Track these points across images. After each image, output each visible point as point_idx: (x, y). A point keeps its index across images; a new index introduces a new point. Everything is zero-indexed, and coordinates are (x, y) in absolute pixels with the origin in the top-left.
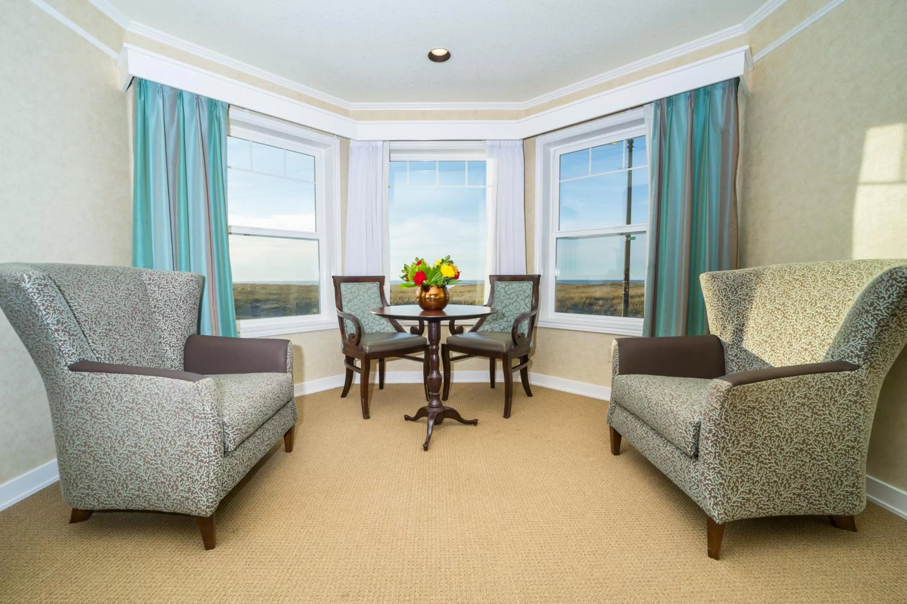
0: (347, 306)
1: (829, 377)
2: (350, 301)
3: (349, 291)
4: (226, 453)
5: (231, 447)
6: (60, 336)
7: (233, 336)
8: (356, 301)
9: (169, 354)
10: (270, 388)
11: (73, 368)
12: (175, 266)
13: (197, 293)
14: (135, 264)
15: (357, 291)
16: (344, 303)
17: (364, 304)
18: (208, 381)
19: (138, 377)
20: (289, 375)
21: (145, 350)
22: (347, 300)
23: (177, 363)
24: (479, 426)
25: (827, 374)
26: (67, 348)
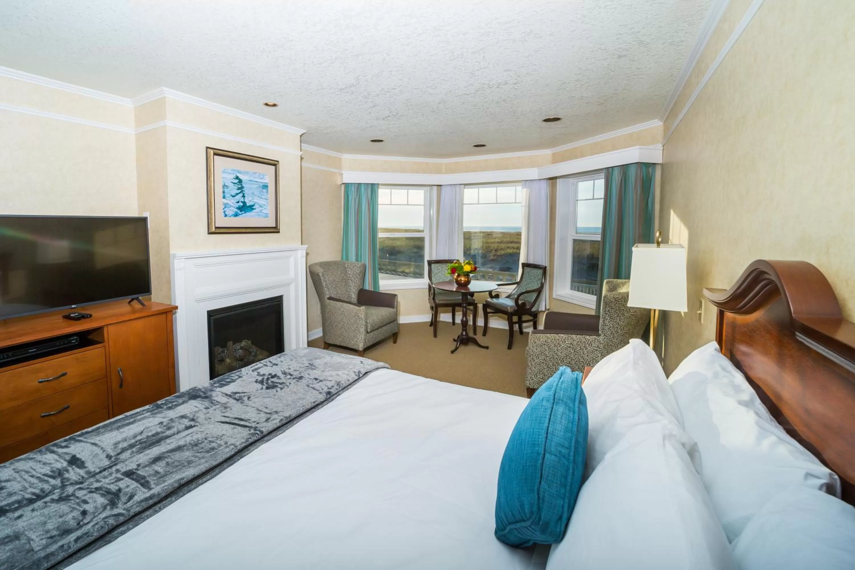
0: (434, 277)
1: (584, 337)
2: (436, 274)
3: (436, 268)
4: (367, 332)
5: (369, 331)
6: (326, 289)
7: (377, 291)
8: (440, 274)
9: (353, 296)
10: (385, 313)
11: (329, 299)
12: (357, 260)
13: (363, 271)
14: (342, 259)
15: (441, 269)
16: (433, 275)
17: (444, 276)
18: (363, 308)
19: (345, 304)
20: (395, 310)
21: (346, 294)
22: (435, 273)
23: (355, 300)
24: (489, 350)
25: (584, 336)
26: (327, 293)
